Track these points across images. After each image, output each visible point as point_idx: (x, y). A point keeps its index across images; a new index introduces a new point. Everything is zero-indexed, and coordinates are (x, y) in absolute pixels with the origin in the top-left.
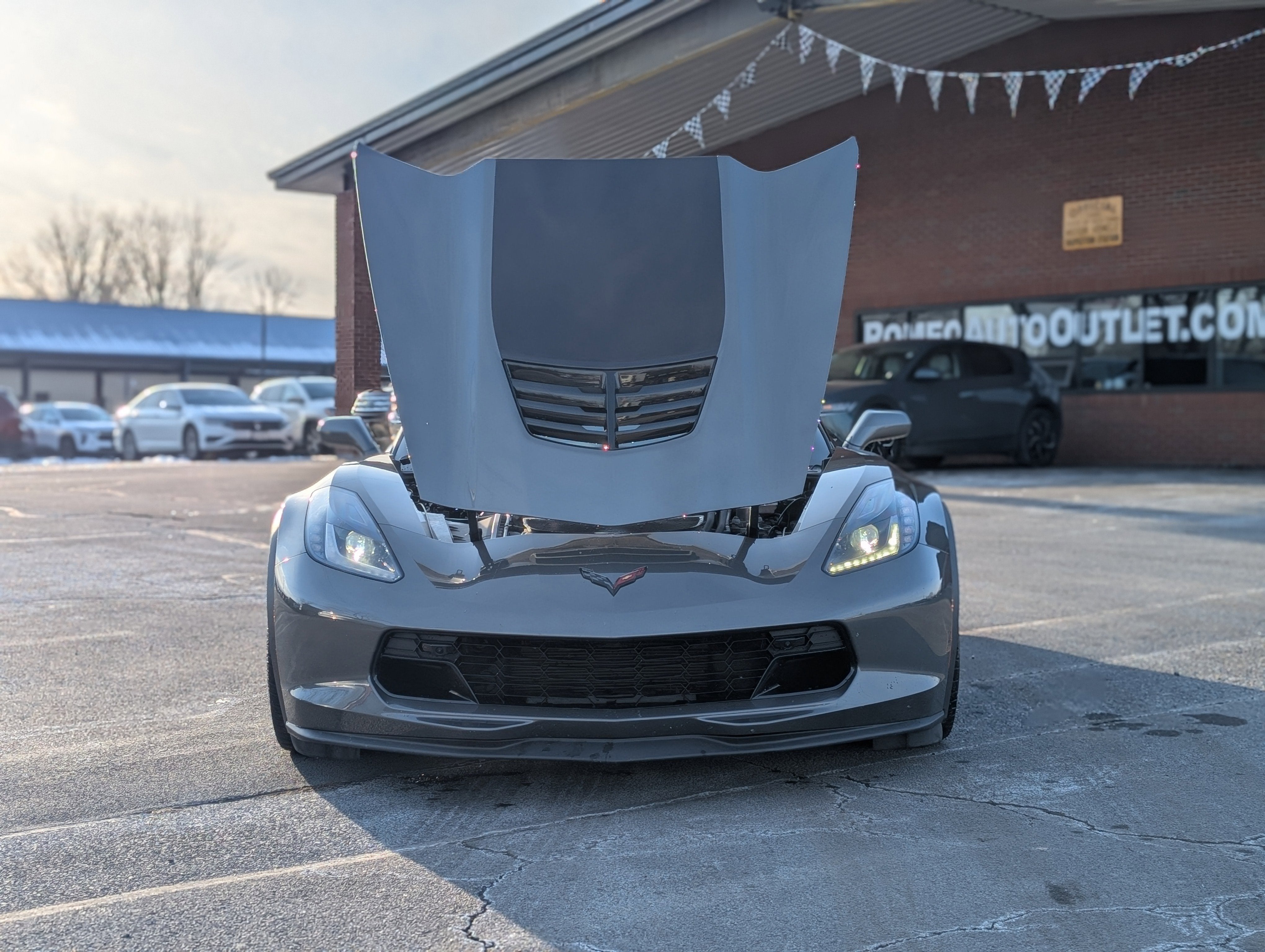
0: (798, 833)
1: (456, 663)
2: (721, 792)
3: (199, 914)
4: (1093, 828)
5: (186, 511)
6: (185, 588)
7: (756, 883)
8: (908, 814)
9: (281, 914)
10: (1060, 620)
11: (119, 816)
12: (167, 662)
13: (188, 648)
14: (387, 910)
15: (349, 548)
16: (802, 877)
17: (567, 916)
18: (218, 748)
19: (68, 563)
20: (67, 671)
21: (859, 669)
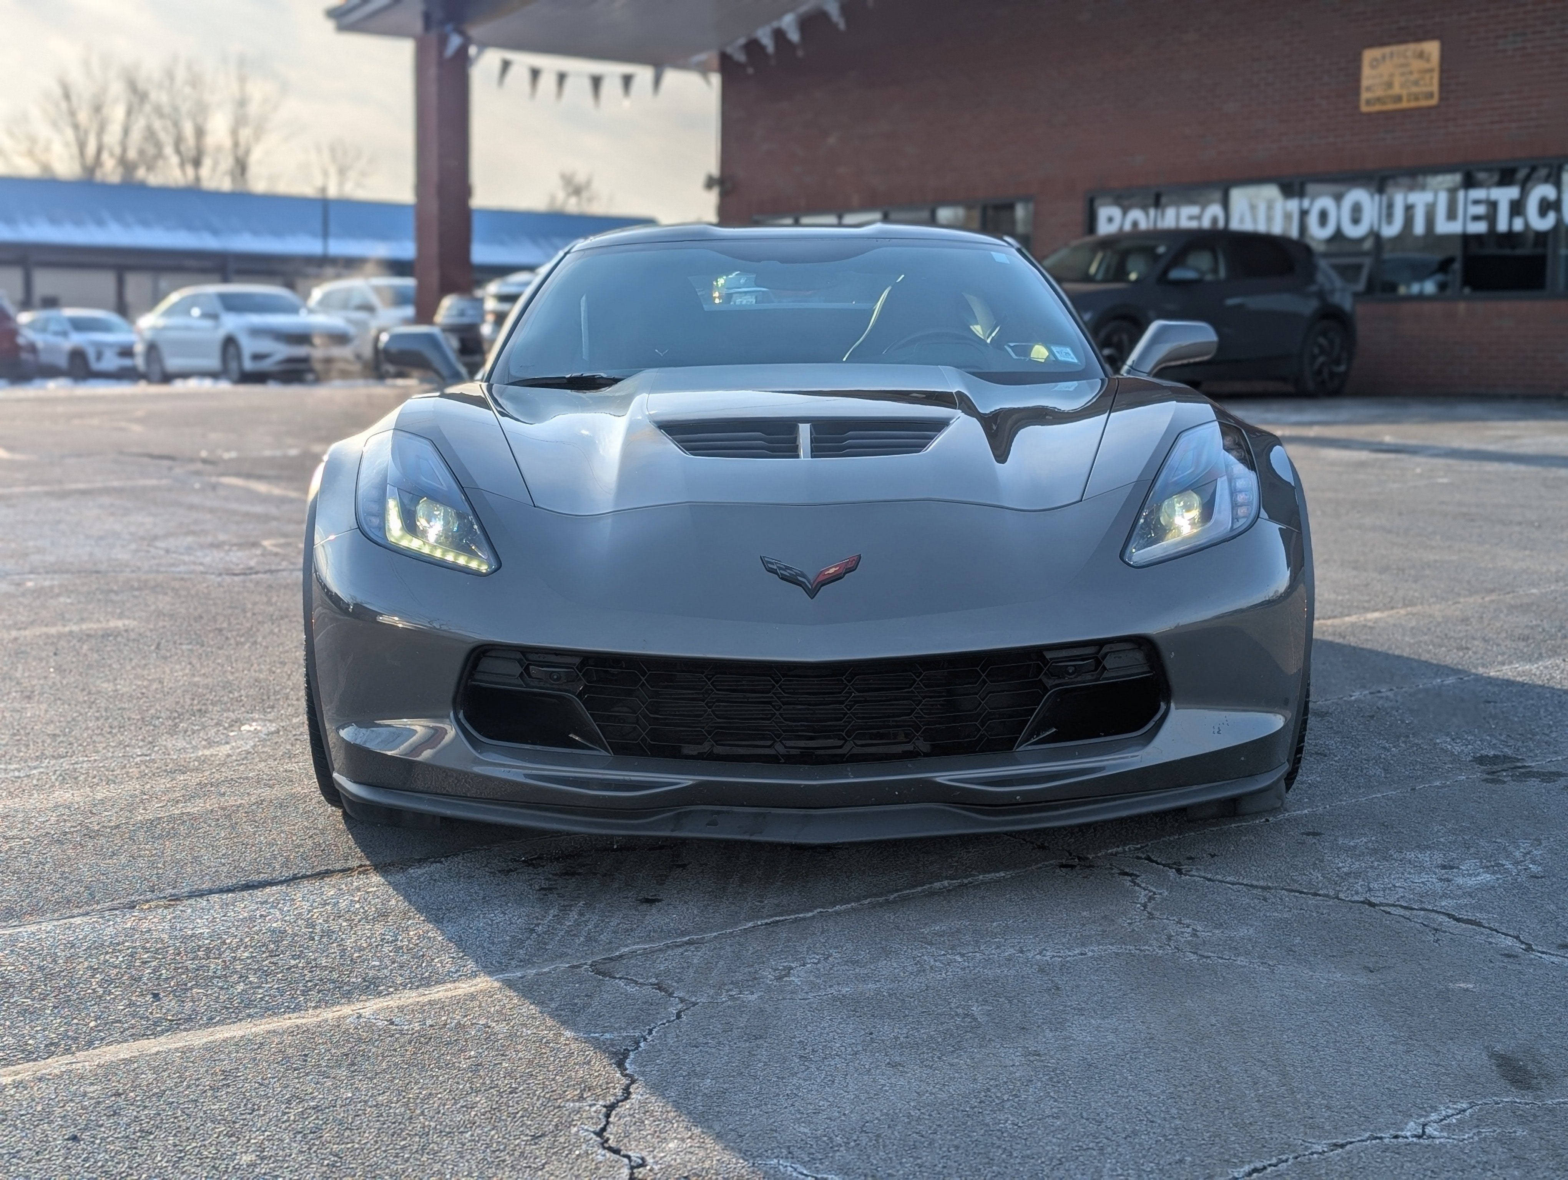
0: (1090, 954)
1: (580, 696)
2: (966, 881)
3: (188, 1096)
4: (1529, 948)
5: (219, 452)
6: (211, 558)
7: (1041, 1048)
8: (1250, 922)
9: (314, 1098)
10: (1403, 612)
11: (87, 914)
12: (178, 667)
13: (209, 646)
14: (478, 1092)
15: (422, 522)
16: (1111, 1037)
17: (756, 1107)
18: (240, 802)
19: (59, 522)
20: (39, 679)
21: (1173, 705)
